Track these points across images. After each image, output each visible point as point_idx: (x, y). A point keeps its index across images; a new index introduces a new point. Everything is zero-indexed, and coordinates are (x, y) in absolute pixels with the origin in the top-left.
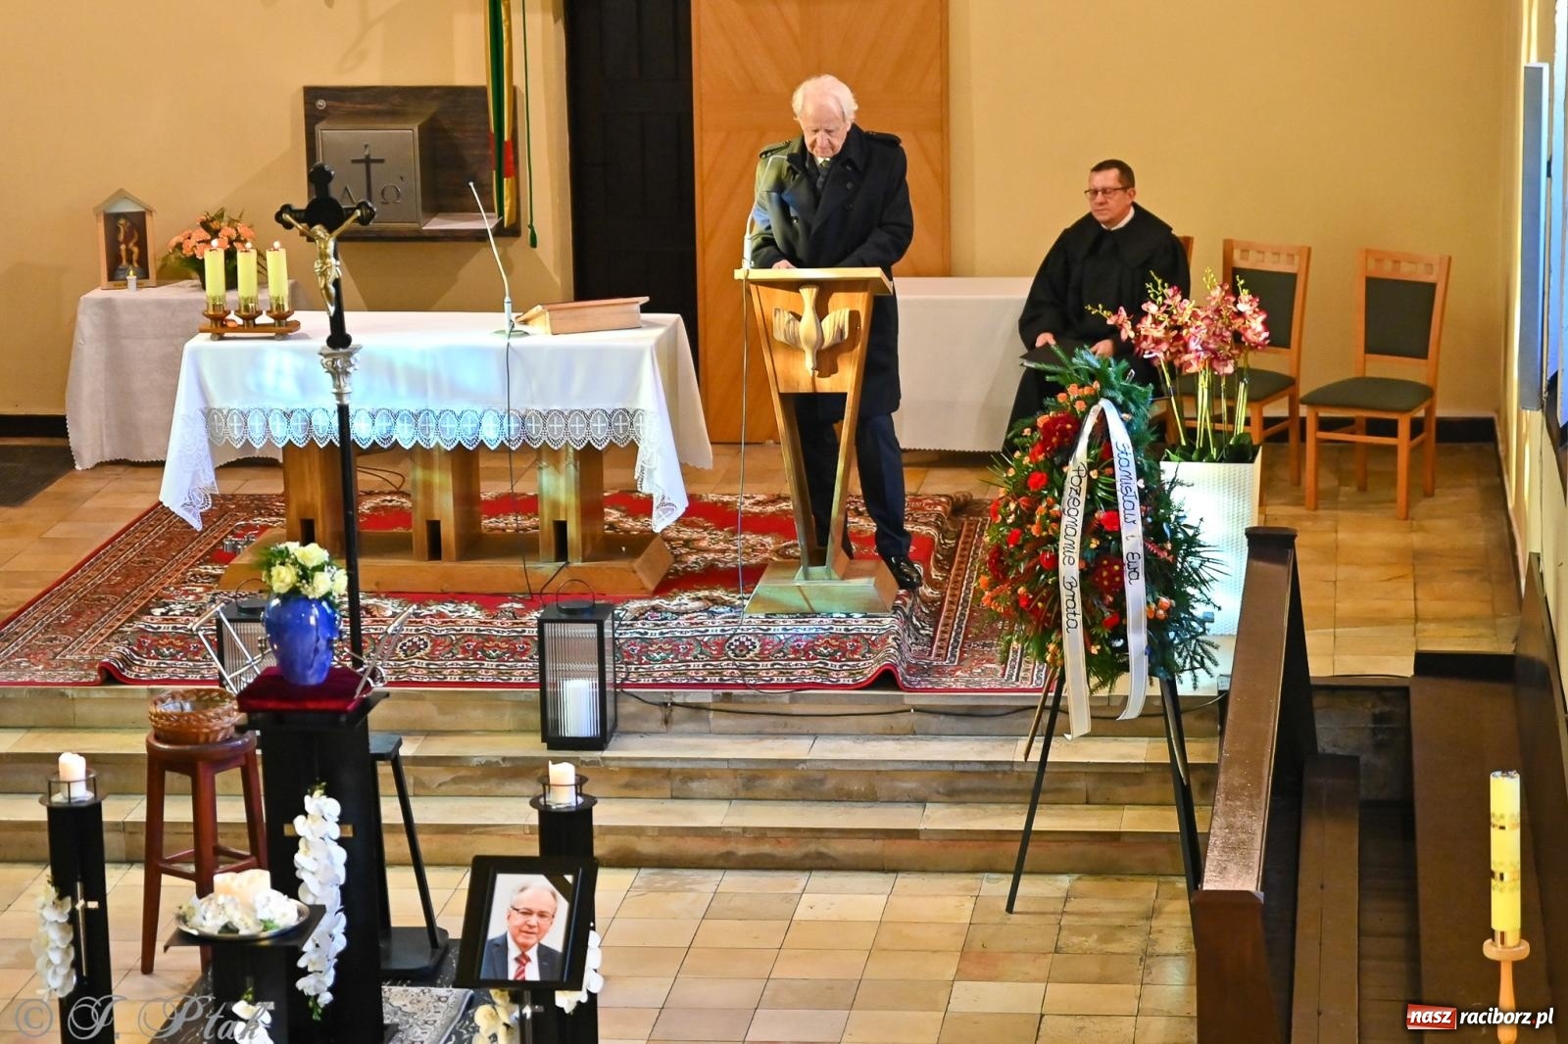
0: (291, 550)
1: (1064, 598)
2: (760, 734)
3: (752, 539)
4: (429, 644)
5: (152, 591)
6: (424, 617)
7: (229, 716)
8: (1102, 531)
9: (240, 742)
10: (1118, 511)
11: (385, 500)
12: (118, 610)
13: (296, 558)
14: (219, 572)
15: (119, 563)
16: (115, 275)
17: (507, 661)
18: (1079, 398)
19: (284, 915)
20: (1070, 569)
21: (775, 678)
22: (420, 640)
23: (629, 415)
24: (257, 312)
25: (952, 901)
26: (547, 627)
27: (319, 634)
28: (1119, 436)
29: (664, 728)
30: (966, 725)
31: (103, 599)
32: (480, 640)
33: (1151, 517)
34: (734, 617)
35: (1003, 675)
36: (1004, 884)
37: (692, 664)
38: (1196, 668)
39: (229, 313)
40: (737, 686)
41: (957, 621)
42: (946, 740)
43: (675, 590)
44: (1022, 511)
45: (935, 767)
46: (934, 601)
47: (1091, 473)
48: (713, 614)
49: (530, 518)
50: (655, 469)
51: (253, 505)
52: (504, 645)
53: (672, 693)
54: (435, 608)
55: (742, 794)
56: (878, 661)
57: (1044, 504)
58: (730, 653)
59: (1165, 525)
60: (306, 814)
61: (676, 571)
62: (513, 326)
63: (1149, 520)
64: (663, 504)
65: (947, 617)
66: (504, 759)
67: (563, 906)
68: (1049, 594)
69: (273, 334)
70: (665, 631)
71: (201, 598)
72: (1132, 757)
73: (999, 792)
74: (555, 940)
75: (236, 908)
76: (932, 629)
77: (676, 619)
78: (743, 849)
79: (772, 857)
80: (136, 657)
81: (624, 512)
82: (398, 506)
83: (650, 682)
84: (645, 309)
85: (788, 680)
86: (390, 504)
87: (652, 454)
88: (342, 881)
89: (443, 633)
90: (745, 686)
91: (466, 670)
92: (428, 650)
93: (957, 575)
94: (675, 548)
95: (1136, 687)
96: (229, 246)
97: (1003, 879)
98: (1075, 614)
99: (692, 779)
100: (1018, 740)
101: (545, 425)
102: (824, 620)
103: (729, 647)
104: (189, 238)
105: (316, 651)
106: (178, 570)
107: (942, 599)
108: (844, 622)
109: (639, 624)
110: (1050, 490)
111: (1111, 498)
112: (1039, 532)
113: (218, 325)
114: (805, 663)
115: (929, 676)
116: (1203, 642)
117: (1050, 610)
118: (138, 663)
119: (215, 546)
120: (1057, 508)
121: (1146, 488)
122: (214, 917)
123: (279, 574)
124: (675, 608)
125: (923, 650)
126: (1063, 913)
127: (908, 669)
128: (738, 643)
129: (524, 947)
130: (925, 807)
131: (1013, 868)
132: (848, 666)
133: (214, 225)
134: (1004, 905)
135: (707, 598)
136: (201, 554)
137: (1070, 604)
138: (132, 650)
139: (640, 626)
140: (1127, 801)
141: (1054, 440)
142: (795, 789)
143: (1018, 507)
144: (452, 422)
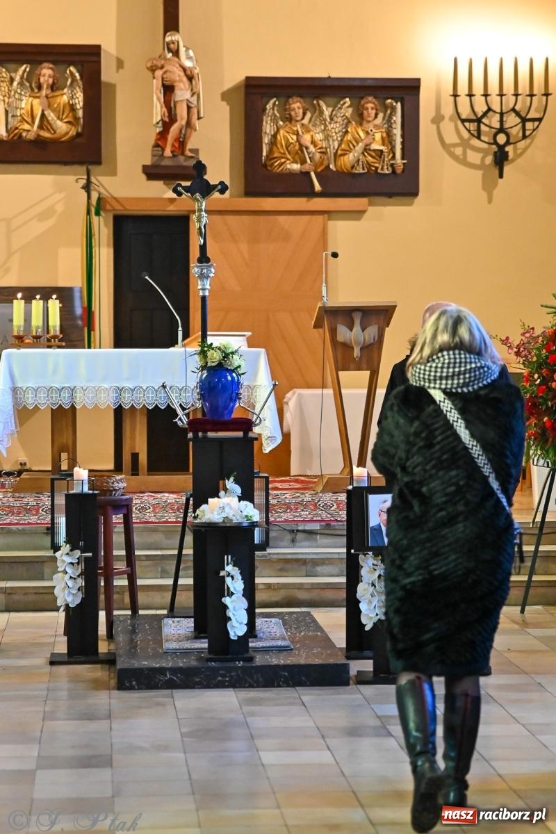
6: (142, 497)
23: (252, 388)
29: (292, 544)
32: (179, 505)
34: (315, 495)
37: (302, 513)
39: (25, 335)
40: (332, 521)
44: (543, 377)
48: (303, 494)
50: (266, 417)
53: (297, 524)
54: (145, 494)
58: (321, 508)
64: (270, 437)
70: (279, 500)
83: (283, 520)
89: (156, 503)
90: (336, 521)
92: (151, 509)
99: (317, 565)
103: (319, 506)
113: (19, 342)
143: (541, 375)
144: (153, 393)
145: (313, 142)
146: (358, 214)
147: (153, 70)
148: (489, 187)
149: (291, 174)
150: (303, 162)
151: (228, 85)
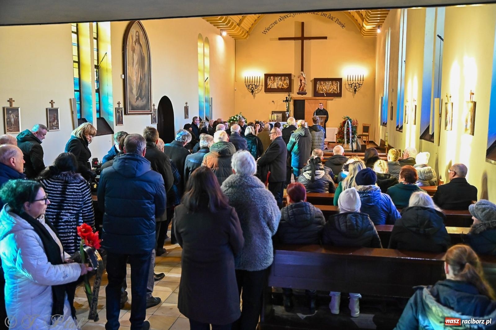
10: (349, 128)
47: (347, 126)
145: (325, 88)
146: (332, 100)
147: (299, 77)
148: (353, 96)
149: (321, 93)
150: (323, 91)
151: (311, 79)
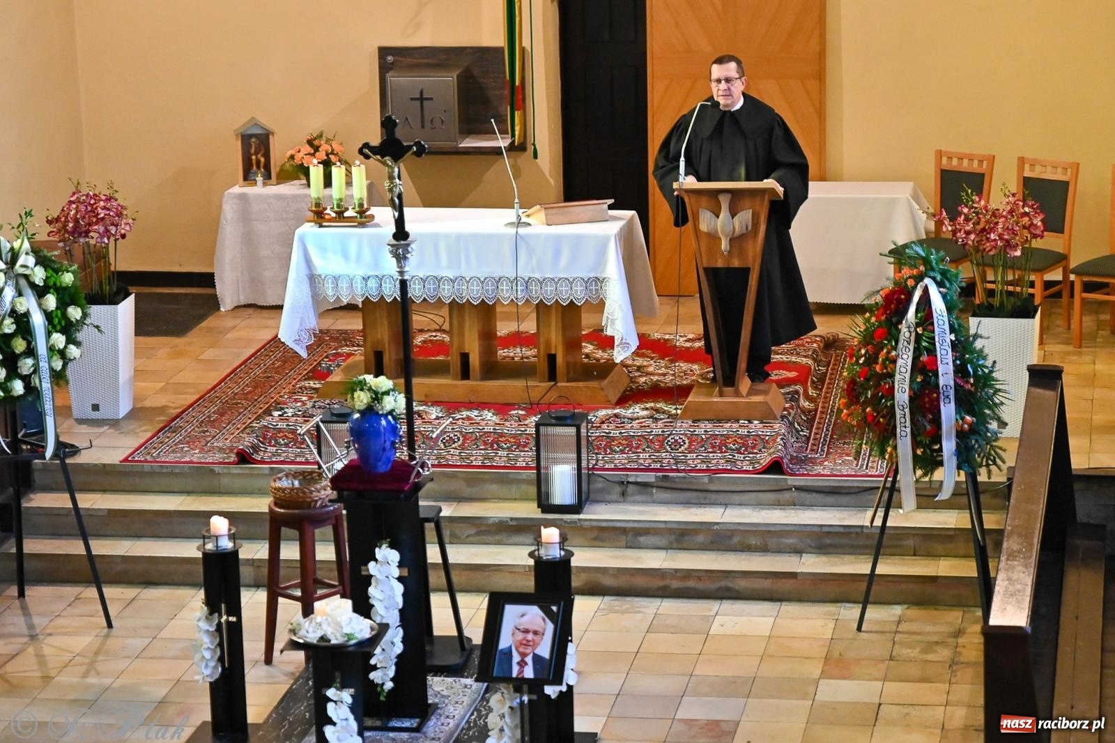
0: (368, 381)
1: (898, 416)
2: (687, 503)
3: (684, 366)
4: (461, 439)
5: (272, 398)
6: (458, 419)
7: (325, 490)
8: (924, 369)
9: (332, 508)
10: (936, 356)
11: (431, 336)
12: (249, 411)
13: (371, 386)
14: (318, 386)
15: (250, 378)
16: (248, 177)
17: (514, 451)
18: (910, 277)
19: (361, 630)
20: (902, 396)
21: (699, 465)
22: (455, 435)
23: (599, 281)
24: (345, 208)
25: (819, 623)
26: (542, 429)
27: (386, 438)
28: (938, 304)
29: (621, 499)
30: (831, 499)
31: (240, 403)
32: (496, 436)
33: (959, 360)
34: (671, 422)
35: (857, 465)
36: (855, 611)
37: (641, 455)
38: (991, 465)
39: (326, 209)
40: (672, 470)
41: (826, 426)
42: (817, 510)
43: (630, 402)
44: (869, 355)
45: (808, 529)
46: (810, 411)
47: (918, 330)
48: (656, 420)
49: (531, 349)
50: (617, 319)
51: (341, 338)
52: (512, 440)
53: (627, 475)
54: (465, 413)
55: (675, 545)
56: (770, 454)
57: (885, 351)
58: (668, 447)
59: (969, 366)
60: (376, 560)
61: (632, 388)
62: (520, 219)
63: (958, 362)
64: (621, 343)
65: (819, 423)
66: (512, 519)
67: (550, 627)
68: (887, 413)
69: (356, 224)
70: (623, 431)
71: (306, 404)
72: (946, 524)
73: (853, 547)
74: (544, 650)
75: (329, 625)
76: (808, 431)
77: (631, 423)
78: (675, 584)
79: (695, 589)
80: (262, 445)
81: (596, 345)
82: (440, 340)
83: (613, 467)
84: (611, 207)
85: (707, 466)
86: (435, 339)
87: (615, 309)
88: (401, 606)
89: (470, 431)
90: (678, 471)
91: (486, 457)
92: (460, 443)
93: (827, 393)
94: (631, 372)
95: (948, 476)
96: (326, 158)
97: (855, 608)
98: (905, 427)
99: (641, 535)
100: (866, 510)
101: (541, 288)
102: (733, 425)
103: (667, 443)
104: (299, 152)
105: (384, 449)
106: (290, 384)
107: (816, 410)
108: (747, 426)
109: (604, 426)
110: (889, 341)
111: (931, 347)
112: (881, 370)
113: (319, 216)
114: (720, 455)
115: (805, 465)
116: (995, 446)
117: (888, 424)
118: (263, 449)
119: (315, 367)
120: (894, 353)
121: (956, 339)
122: (314, 632)
123: (359, 397)
124: (630, 415)
125: (802, 446)
126: (896, 632)
127: (791, 460)
128: (673, 440)
129: (523, 655)
130: (801, 556)
131: (862, 599)
132: (749, 457)
133: (316, 143)
134: (855, 626)
135: (652, 408)
136: (306, 372)
137: (903, 420)
138: (259, 440)
139: (606, 427)
140: (942, 554)
141: (892, 306)
142: (712, 542)
143: (867, 352)
144: (478, 285)
